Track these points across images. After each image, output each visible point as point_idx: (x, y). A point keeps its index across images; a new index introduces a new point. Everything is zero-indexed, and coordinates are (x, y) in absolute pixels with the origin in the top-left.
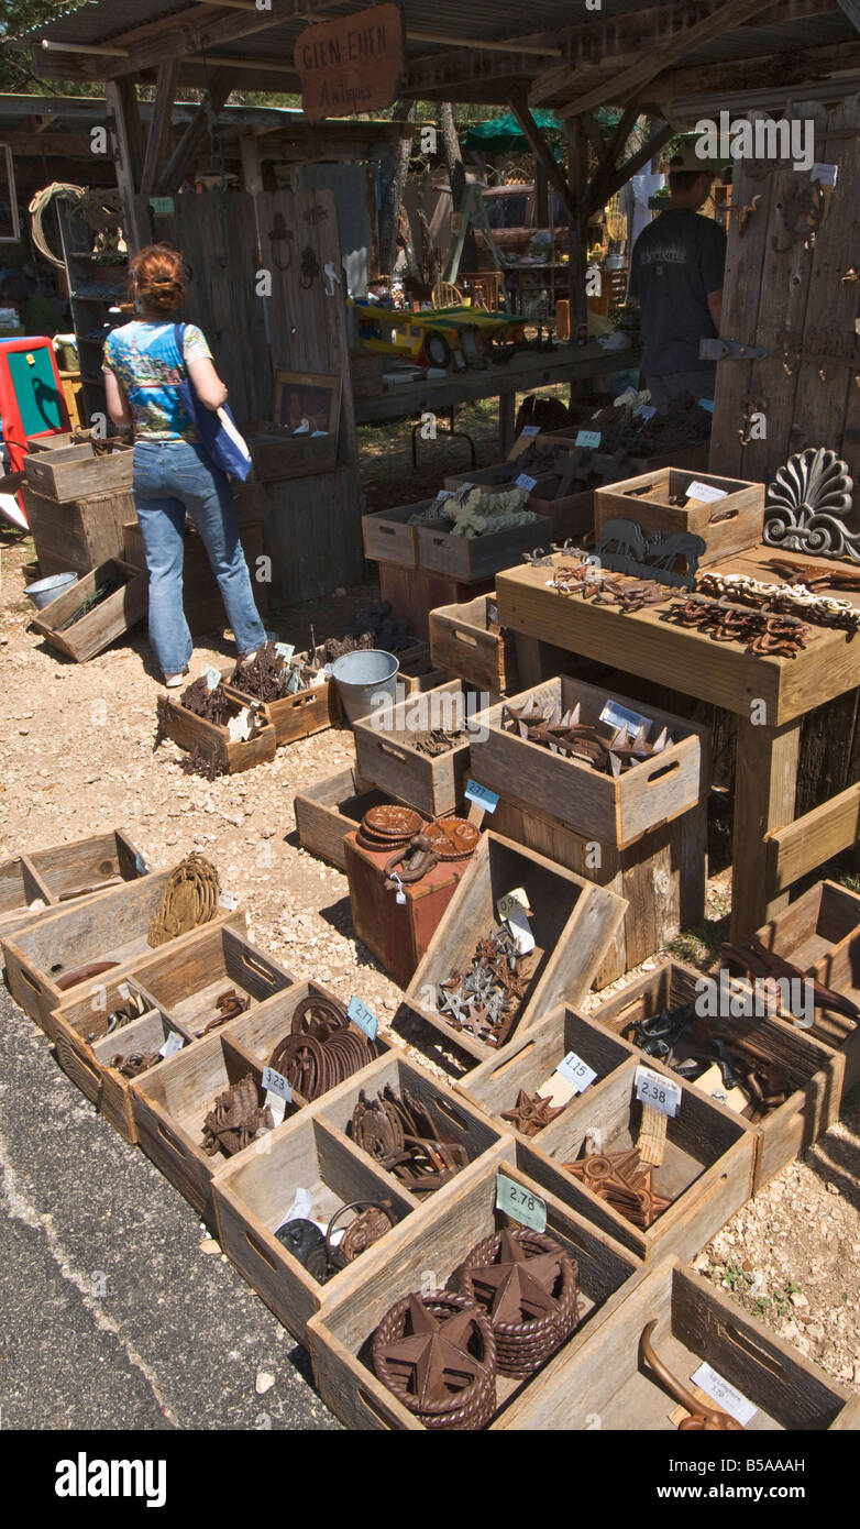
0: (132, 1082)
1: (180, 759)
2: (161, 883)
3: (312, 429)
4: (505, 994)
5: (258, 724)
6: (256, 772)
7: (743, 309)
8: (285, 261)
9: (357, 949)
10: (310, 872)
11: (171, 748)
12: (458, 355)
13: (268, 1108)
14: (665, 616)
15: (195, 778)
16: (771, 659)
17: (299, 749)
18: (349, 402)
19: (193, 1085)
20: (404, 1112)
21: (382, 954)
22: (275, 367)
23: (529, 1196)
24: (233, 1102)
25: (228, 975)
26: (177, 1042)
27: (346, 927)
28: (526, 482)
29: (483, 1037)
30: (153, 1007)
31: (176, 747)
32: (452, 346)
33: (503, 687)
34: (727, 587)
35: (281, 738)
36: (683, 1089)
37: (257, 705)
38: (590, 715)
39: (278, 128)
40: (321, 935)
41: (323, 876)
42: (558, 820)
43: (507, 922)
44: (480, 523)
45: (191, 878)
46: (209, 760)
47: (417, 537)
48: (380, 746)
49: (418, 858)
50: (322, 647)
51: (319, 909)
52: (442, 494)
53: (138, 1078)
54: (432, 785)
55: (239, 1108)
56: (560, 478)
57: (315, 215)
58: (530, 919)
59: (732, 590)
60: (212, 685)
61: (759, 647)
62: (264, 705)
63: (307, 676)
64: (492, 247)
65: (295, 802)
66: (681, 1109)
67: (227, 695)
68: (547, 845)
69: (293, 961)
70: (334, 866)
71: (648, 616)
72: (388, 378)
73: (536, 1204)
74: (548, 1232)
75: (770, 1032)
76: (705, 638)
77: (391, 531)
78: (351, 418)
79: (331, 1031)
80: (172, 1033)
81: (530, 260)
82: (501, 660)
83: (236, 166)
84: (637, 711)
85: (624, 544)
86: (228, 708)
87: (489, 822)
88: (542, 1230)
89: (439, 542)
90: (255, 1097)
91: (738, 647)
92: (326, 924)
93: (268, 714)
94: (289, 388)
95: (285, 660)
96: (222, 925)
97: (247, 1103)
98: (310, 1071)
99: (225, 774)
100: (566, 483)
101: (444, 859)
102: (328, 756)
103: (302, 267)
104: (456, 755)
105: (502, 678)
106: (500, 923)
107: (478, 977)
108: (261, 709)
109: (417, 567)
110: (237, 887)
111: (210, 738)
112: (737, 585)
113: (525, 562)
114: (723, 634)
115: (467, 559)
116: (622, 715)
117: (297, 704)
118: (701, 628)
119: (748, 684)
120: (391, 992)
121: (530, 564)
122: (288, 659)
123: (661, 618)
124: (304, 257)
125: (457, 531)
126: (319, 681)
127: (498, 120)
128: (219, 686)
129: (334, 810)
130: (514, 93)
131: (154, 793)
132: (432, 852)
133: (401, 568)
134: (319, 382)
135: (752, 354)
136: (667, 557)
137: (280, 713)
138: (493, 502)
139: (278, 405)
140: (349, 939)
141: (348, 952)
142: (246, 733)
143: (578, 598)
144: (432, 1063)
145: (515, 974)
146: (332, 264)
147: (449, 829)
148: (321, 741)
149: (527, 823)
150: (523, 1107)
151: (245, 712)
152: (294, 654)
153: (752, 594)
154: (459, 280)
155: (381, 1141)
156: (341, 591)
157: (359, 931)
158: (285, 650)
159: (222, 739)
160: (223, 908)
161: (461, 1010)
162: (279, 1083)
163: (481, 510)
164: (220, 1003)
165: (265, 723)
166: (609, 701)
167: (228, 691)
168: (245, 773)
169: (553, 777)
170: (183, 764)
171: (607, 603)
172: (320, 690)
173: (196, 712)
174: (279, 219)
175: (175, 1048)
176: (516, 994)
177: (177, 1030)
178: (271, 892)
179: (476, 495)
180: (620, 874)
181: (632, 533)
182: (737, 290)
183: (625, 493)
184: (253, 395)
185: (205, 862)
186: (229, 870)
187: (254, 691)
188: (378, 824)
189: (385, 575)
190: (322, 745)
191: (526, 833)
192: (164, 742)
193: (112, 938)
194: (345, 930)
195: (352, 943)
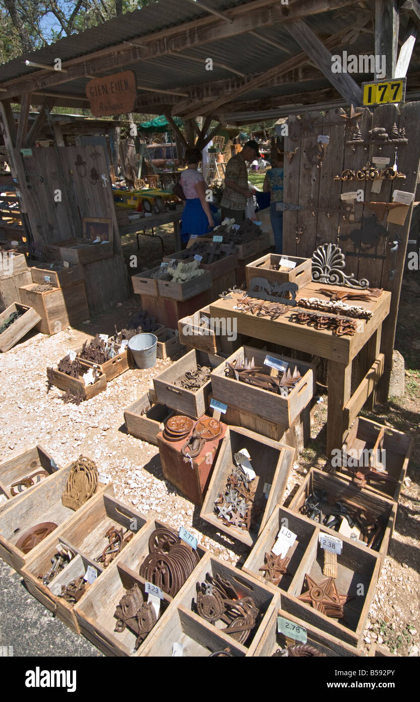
0: (77, 607)
1: (61, 396)
2: (66, 473)
3: (102, 240)
4: (246, 501)
5: (98, 375)
6: (100, 397)
7: (292, 191)
8: (83, 173)
9: (167, 485)
10: (135, 446)
11: (55, 390)
12: (156, 208)
13: (150, 603)
14: (291, 319)
15: (70, 404)
16: (345, 337)
17: (117, 382)
18: (117, 229)
19: (105, 594)
20: (222, 590)
21: (180, 487)
22: (82, 216)
23: (296, 626)
24: (130, 602)
25: (108, 516)
26: (93, 572)
27: (158, 473)
28: (198, 258)
29: (240, 526)
30: (77, 554)
31: (58, 389)
32: (152, 203)
33: (216, 352)
34: (311, 304)
35: (108, 378)
36: (343, 542)
37: (96, 366)
38: (259, 362)
39: (70, 122)
40: (148, 481)
41: (142, 447)
42: (258, 415)
43: (240, 465)
44: (184, 276)
45: (82, 469)
46: (76, 395)
47: (157, 284)
48: (167, 388)
49: (196, 443)
50: (120, 333)
51: (144, 465)
52: (163, 264)
53: (78, 604)
54: (196, 404)
55: (134, 606)
56: (209, 254)
57: (95, 155)
58: (250, 462)
59: (313, 305)
60: (72, 359)
61: (339, 332)
62: (99, 365)
63: (117, 348)
64: (152, 166)
65: (124, 414)
66: (343, 550)
67: (81, 362)
68: (253, 426)
69: (137, 498)
70: (146, 441)
71: (282, 320)
72: (131, 217)
73: (301, 630)
74: (308, 642)
75: (363, 497)
76: (312, 329)
77: (146, 282)
78: (117, 234)
79: (171, 545)
80: (89, 567)
81: (167, 170)
82: (215, 341)
83: (51, 137)
84: (281, 360)
85: (262, 288)
86: (82, 368)
87: (223, 419)
88: (305, 642)
89: (167, 285)
90: (141, 596)
91: (330, 333)
92: (149, 474)
93: (102, 370)
94: (89, 224)
95: (105, 341)
96: (103, 494)
97: (138, 601)
98: (166, 573)
99: (84, 400)
100: (211, 257)
101: (208, 440)
102: (131, 383)
103: (91, 176)
104: (204, 389)
105: (215, 348)
106: (236, 466)
107: (231, 495)
108: (99, 368)
109: (158, 295)
110: (101, 461)
111: (75, 385)
112: (316, 303)
113: (220, 298)
114: (320, 327)
115: (181, 291)
116: (273, 361)
117: (114, 362)
118: (309, 324)
119: (335, 348)
120: (188, 506)
121: (222, 299)
122: (106, 341)
123: (289, 321)
124: (91, 172)
125: (174, 280)
126: (122, 351)
127: (159, 120)
128: (76, 359)
129: (144, 416)
130: (164, 110)
131: (51, 416)
132: (202, 439)
133: (151, 296)
134: (103, 221)
135: (297, 208)
136: (282, 292)
137: (107, 368)
138: (187, 267)
139: (85, 231)
140: (161, 480)
141: (163, 488)
142: (93, 380)
143: (250, 313)
144: (217, 543)
145: (249, 490)
146: (104, 175)
147: (206, 424)
148: (126, 376)
149: (242, 417)
150: (269, 562)
151: (91, 371)
152: (109, 337)
153: (322, 306)
154: (142, 178)
155: (213, 608)
156: (120, 304)
157: (167, 476)
158: (104, 338)
159: (81, 385)
160: (101, 483)
161: (227, 514)
162: (155, 590)
163: (183, 271)
164: (108, 535)
165: (101, 374)
166: (267, 356)
167: (80, 360)
168: (94, 398)
169: (256, 397)
170: (63, 398)
171: (264, 315)
172: (123, 354)
173: (66, 373)
174: (79, 157)
175: (92, 576)
176: (250, 500)
177: (92, 565)
178: (118, 461)
179: (181, 265)
180: (285, 433)
181: (264, 283)
182: (290, 184)
183: (257, 266)
184: (73, 227)
185: (88, 460)
186: (96, 452)
187: (93, 359)
188: (173, 428)
189: (143, 300)
190: (127, 378)
191: (242, 421)
192: (51, 388)
193: (44, 506)
194: (160, 476)
195: (164, 483)
